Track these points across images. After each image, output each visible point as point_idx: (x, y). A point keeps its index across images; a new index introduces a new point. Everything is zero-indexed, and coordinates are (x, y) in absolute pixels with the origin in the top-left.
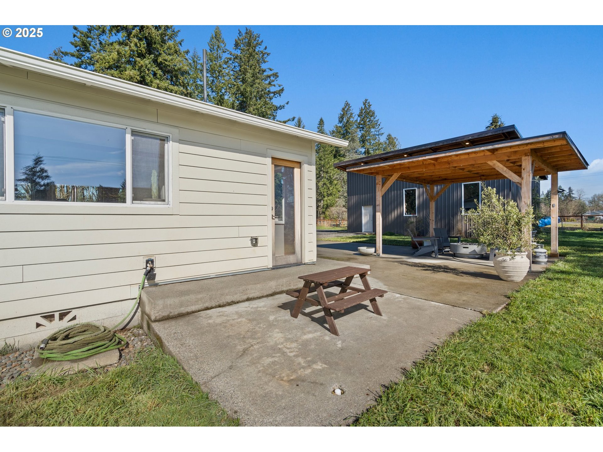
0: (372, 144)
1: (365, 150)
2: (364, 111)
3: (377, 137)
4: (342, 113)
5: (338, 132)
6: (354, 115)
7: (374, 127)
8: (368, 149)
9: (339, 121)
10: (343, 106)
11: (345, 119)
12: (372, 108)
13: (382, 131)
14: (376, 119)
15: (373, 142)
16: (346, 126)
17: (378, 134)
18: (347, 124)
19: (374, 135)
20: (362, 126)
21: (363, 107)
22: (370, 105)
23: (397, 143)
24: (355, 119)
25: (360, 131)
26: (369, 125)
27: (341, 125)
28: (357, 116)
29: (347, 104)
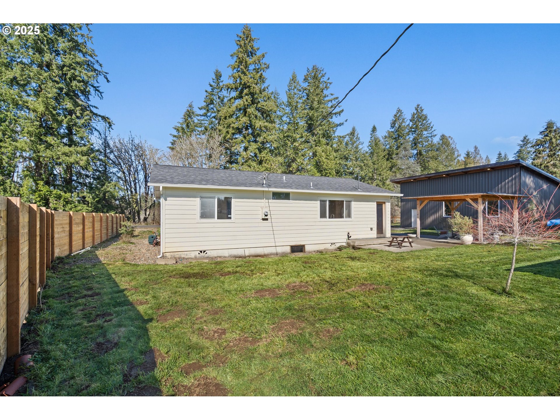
0: (424, 146)
1: (416, 151)
2: (416, 116)
3: (429, 138)
4: (394, 119)
5: (389, 137)
6: (405, 120)
7: (426, 130)
8: (420, 151)
9: (391, 127)
10: (395, 113)
11: (397, 124)
12: (424, 113)
13: (435, 133)
14: (429, 122)
15: (425, 144)
16: (399, 131)
17: (430, 136)
18: (399, 129)
19: (426, 137)
20: (414, 129)
21: (415, 112)
22: (423, 110)
23: (451, 142)
24: (407, 123)
25: (412, 134)
26: (421, 128)
27: (393, 130)
28: (409, 121)
29: (399, 111)
